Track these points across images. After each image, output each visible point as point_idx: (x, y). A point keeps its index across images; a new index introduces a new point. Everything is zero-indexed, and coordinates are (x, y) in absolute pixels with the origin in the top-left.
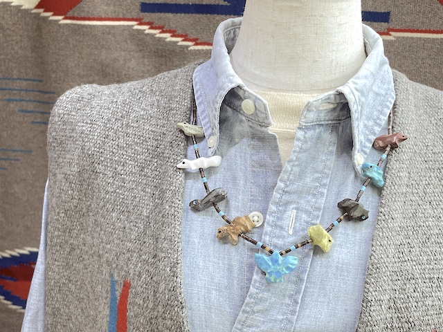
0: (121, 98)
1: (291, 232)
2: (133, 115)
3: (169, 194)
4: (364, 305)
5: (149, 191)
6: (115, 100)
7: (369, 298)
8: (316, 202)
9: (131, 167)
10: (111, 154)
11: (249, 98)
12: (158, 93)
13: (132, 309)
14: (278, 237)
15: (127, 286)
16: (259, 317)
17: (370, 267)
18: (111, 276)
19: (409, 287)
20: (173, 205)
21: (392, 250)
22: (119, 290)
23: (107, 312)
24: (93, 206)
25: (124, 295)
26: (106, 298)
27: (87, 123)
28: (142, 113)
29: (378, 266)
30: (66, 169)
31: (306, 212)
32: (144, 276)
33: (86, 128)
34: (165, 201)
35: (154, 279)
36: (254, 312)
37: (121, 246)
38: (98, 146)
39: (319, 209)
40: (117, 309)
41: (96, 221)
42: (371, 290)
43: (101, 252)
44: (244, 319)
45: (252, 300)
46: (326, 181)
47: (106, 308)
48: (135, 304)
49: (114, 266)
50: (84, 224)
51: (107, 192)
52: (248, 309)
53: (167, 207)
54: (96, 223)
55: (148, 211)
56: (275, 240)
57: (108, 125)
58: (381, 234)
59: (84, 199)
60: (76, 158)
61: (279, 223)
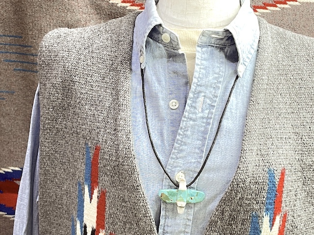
0: (86, 35)
1: (200, 111)
2: (95, 46)
3: (122, 93)
4: (242, 152)
5: (109, 91)
6: (83, 36)
7: (245, 149)
8: (215, 92)
9: (96, 77)
10: (83, 70)
11: (166, 32)
12: (110, 32)
13: (101, 162)
14: (193, 113)
15: (97, 149)
16: (181, 161)
17: (246, 131)
19: (269, 142)
20: (125, 99)
21: (258, 122)
22: (92, 152)
23: (84, 167)
24: (72, 103)
25: (96, 155)
27: (65, 51)
28: (101, 44)
29: (250, 130)
30: (53, 80)
31: (210, 98)
32: (109, 142)
33: (66, 54)
34: (119, 97)
35: (115, 143)
36: (178, 158)
37: (92, 126)
38: (74, 65)
39: (217, 97)
40: (91, 164)
42: (246, 144)
43: (78, 131)
44: (172, 163)
45: (176, 151)
46: (221, 80)
47: (83, 165)
48: (104, 159)
49: (88, 138)
50: (66, 115)
51: (82, 93)
52: (174, 156)
53: (122, 100)
54: (75, 113)
55: (109, 103)
56: (191, 115)
57: (80, 52)
58: (251, 113)
59: (66, 99)
60: (60, 73)
61: (194, 105)
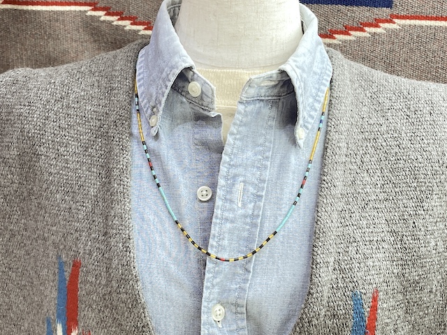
0: (59, 79)
1: (240, 205)
4: (314, 266)
8: (261, 174)
13: (83, 288)
14: (229, 211)
15: (76, 266)
18: (59, 257)
20: (122, 183)
22: (68, 270)
25: (74, 275)
26: (53, 281)
27: (25, 105)
30: (4, 153)
31: (253, 185)
32: (95, 254)
36: (214, 286)
37: (68, 227)
38: (38, 128)
39: (263, 181)
40: (66, 290)
41: (39, 204)
46: (268, 154)
47: (53, 291)
48: (86, 282)
51: (51, 174)
53: (116, 185)
54: (39, 206)
55: (96, 190)
56: (226, 214)
61: (229, 197)
